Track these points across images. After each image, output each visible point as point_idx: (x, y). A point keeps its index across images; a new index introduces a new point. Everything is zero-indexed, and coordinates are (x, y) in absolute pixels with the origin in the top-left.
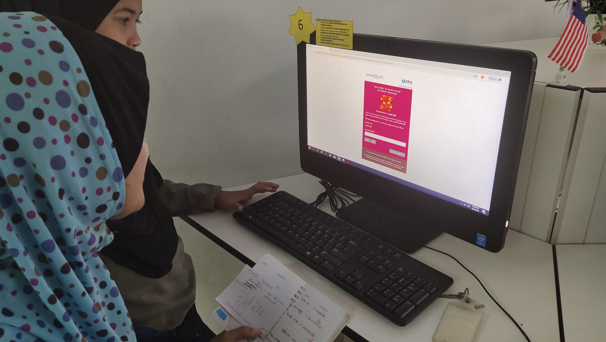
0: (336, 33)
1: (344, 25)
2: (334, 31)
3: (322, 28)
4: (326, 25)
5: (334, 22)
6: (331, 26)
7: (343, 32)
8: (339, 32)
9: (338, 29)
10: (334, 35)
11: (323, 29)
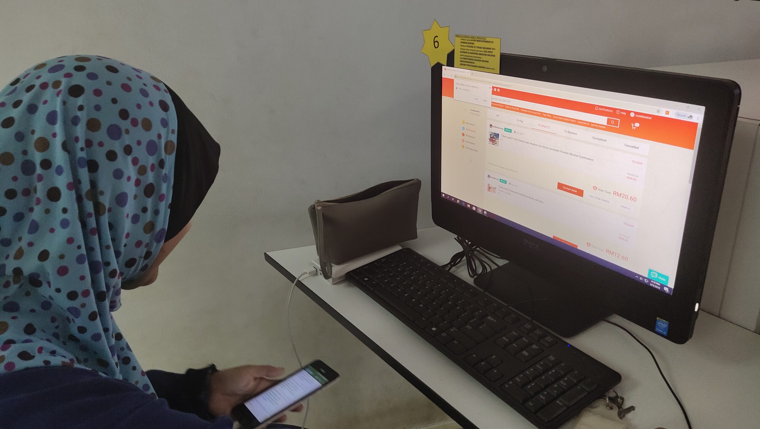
0: (478, 52)
1: (489, 42)
2: (477, 51)
3: (462, 46)
4: (466, 43)
5: (476, 39)
6: (473, 44)
7: (488, 52)
8: (482, 52)
9: (481, 47)
10: (477, 55)
11: (463, 48)
